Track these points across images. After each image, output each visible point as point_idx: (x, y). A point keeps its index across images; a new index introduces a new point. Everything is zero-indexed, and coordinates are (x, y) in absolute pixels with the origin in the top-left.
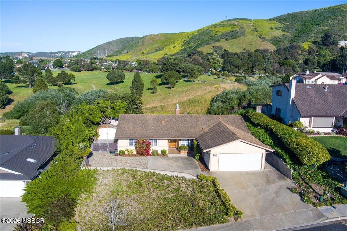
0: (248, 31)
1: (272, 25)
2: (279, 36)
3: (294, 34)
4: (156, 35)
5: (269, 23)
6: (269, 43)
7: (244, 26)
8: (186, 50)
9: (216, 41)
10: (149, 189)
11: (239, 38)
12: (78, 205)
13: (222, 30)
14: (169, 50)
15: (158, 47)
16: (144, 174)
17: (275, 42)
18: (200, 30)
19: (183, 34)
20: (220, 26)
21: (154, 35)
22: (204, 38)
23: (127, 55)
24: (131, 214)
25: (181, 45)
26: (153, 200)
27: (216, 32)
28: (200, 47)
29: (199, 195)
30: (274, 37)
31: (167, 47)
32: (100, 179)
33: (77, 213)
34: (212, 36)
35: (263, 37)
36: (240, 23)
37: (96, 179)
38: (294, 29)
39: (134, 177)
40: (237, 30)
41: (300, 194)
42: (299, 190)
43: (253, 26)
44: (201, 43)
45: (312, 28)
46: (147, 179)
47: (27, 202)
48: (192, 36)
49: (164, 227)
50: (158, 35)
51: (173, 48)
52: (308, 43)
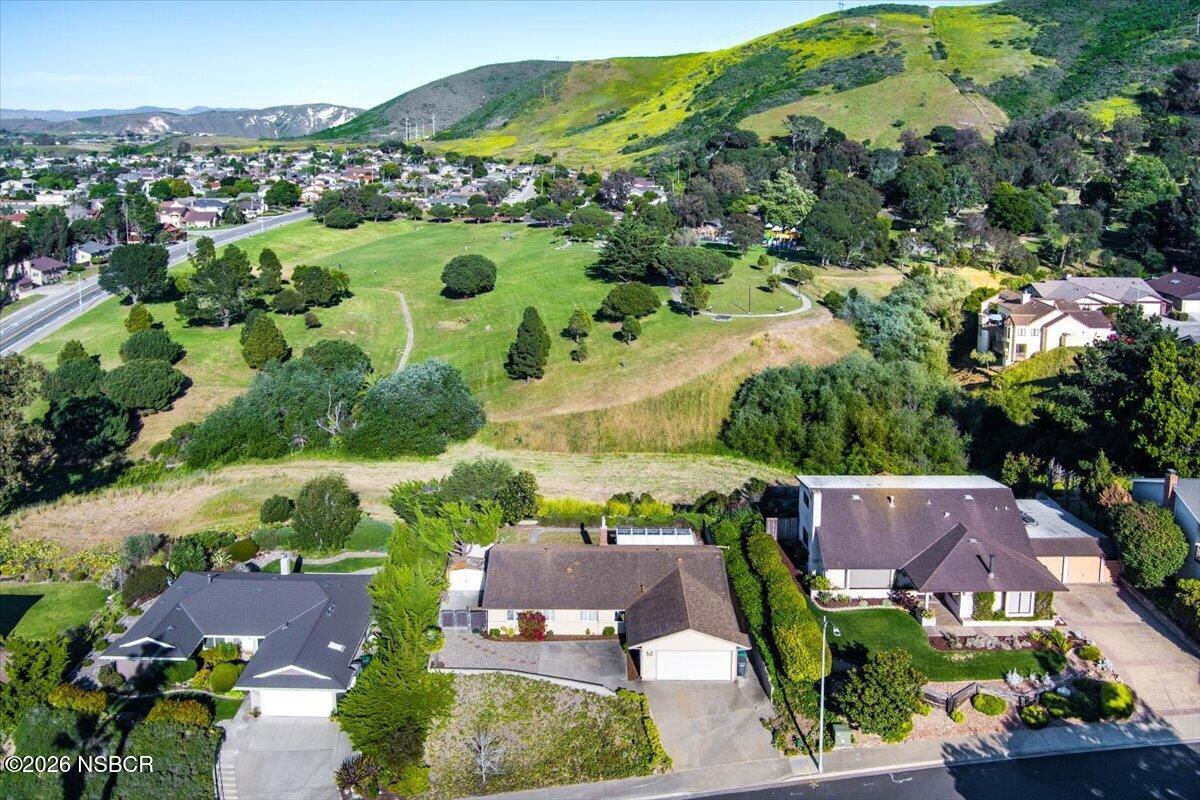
0: (914, 54)
1: (998, 29)
2: (1021, 75)
3: (1077, 65)
4: (600, 65)
5: (988, 21)
6: (985, 101)
7: (899, 37)
8: (702, 125)
9: (804, 94)
10: (539, 713)
11: (881, 82)
12: (428, 738)
13: (825, 51)
14: (646, 118)
15: (610, 106)
16: (531, 684)
17: (1007, 95)
18: (749, 47)
19: (691, 59)
20: (819, 35)
21: (594, 63)
22: (764, 79)
23: (503, 135)
24: (509, 755)
25: (686, 104)
26: (545, 732)
27: (805, 57)
28: (748, 115)
29: (616, 726)
30: (1003, 77)
31: (639, 106)
32: (461, 693)
33: (427, 751)
34: (789, 71)
35: (964, 77)
36: (888, 22)
37: (455, 693)
38: (1077, 45)
39: (515, 690)
40: (877, 51)
41: (774, 732)
42: (776, 724)
43: (932, 35)
44: (753, 98)
45: (1139, 44)
46: (536, 695)
47: (348, 731)
48: (722, 67)
49: (558, 779)
50: (606, 65)
51: (657, 113)
52: (1120, 101)
